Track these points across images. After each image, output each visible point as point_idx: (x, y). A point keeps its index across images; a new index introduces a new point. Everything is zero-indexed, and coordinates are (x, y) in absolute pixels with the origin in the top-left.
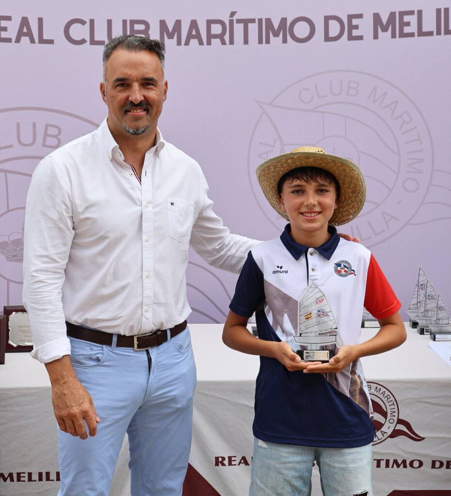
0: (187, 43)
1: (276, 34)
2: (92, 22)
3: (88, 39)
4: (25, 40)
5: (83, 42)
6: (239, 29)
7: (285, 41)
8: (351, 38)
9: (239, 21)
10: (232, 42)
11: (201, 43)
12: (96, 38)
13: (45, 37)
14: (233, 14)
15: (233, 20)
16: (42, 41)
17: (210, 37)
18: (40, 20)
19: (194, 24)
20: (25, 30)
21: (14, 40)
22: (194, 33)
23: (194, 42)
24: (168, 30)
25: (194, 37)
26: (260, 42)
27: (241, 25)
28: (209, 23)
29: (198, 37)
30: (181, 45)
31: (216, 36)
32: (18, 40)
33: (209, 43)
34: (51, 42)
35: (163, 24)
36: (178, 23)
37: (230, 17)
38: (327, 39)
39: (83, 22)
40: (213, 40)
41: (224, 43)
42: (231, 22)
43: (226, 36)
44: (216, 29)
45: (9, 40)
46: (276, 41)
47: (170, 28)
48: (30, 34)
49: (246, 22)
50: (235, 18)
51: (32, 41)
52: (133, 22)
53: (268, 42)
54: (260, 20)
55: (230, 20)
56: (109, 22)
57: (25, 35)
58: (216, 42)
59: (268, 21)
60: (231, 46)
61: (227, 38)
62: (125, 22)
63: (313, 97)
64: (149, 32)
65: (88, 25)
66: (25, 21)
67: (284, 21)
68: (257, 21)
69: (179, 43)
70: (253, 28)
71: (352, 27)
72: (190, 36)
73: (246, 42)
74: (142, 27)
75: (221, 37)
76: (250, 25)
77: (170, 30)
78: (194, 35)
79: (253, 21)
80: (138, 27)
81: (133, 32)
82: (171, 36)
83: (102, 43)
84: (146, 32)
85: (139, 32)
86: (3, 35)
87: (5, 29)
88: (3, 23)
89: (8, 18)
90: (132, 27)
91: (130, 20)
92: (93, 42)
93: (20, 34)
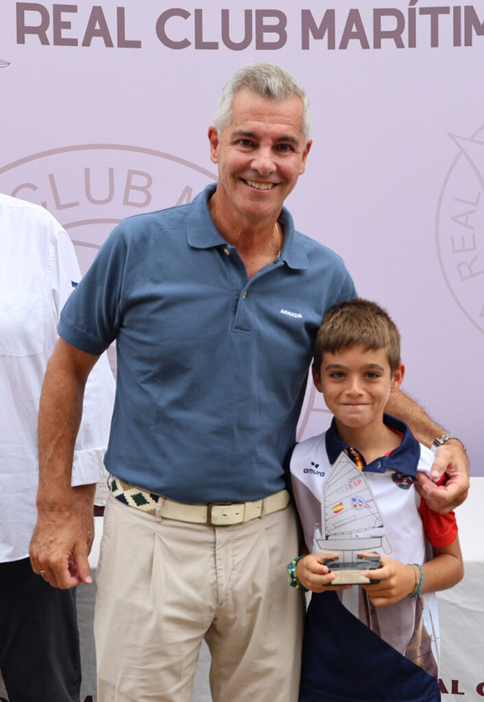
0: (344, 45)
1: (482, 31)
2: (199, 13)
3: (192, 40)
4: (98, 41)
5: (185, 44)
6: (423, 22)
9: (424, 11)
10: (412, 44)
11: (365, 45)
12: (206, 38)
13: (128, 38)
15: (415, 9)
16: (123, 43)
17: (379, 35)
18: (121, 12)
19: (354, 16)
20: (97, 27)
21: (80, 42)
22: (354, 29)
23: (354, 43)
24: (315, 25)
25: (354, 36)
26: (457, 43)
27: (428, 17)
28: (378, 13)
29: (361, 35)
30: (334, 48)
31: (388, 35)
32: (87, 43)
33: (377, 45)
34: (137, 44)
35: (307, 15)
36: (330, 15)
37: (410, 5)
39: (185, 14)
40: (383, 41)
41: (400, 45)
42: (412, 13)
43: (404, 35)
44: (389, 23)
45: (73, 42)
47: (318, 21)
48: (104, 33)
49: (434, 12)
50: (417, 6)
51: (109, 43)
52: (261, 14)
53: (469, 43)
54: (457, 9)
55: (409, 9)
56: (225, 13)
57: (97, 34)
58: (388, 43)
59: (470, 10)
60: (412, 49)
61: (405, 36)
62: (248, 13)
64: (287, 29)
65: (192, 18)
66: (97, 13)
68: (452, 10)
69: (331, 46)
70: (446, 22)
72: (348, 35)
73: (435, 43)
74: (274, 21)
75: (395, 35)
76: (441, 16)
77: (318, 25)
78: (354, 33)
79: (445, 10)
80: (268, 21)
81: (262, 29)
82: (318, 36)
83: (214, 46)
84: (280, 29)
85: (271, 29)
86: (65, 34)
87: (67, 25)
88: (65, 17)
89: (73, 9)
90: (259, 21)
91: (257, 11)
92: (201, 45)
93: (90, 33)
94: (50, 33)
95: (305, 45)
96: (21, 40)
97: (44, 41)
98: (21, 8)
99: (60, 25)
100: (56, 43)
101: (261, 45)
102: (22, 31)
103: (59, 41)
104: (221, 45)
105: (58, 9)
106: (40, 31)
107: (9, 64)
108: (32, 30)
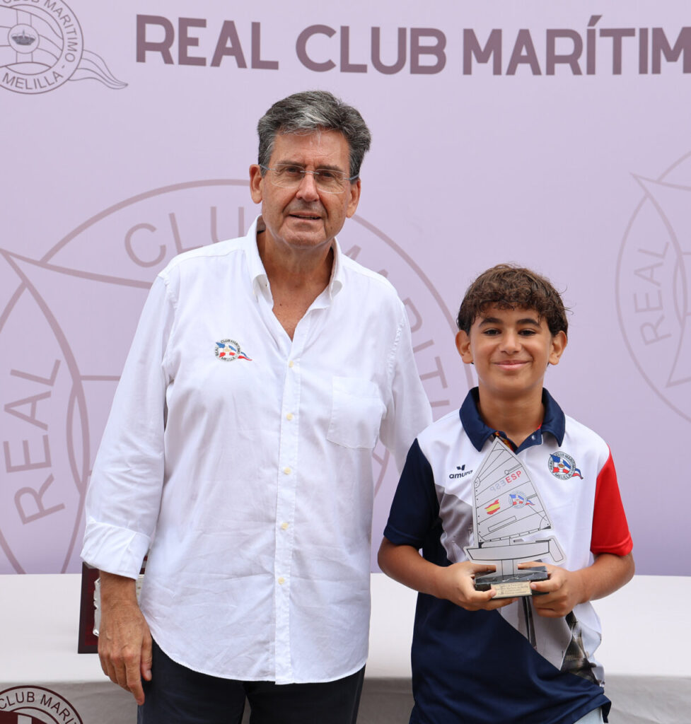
0: (511, 71)
1: (672, 57)
2: (345, 31)
3: (337, 60)
4: (229, 61)
5: (328, 66)
6: (604, 46)
7: (687, 69)
9: (605, 33)
10: (591, 70)
11: (536, 71)
12: (353, 60)
13: (264, 57)
14: (594, 19)
15: (594, 31)
16: (258, 64)
17: (553, 59)
18: (256, 27)
19: (524, 38)
20: (229, 44)
21: (209, 61)
22: (524, 52)
23: (524, 69)
24: (479, 47)
25: (524, 60)
26: (643, 70)
27: (610, 40)
28: (552, 35)
29: (532, 59)
30: (500, 73)
31: (563, 59)
32: (216, 62)
33: (550, 71)
34: (273, 65)
35: (469, 36)
36: (496, 36)
37: (589, 25)
39: (329, 32)
40: (558, 67)
41: (576, 71)
42: (591, 34)
43: (581, 59)
44: (564, 46)
45: (200, 62)
46: (672, 69)
47: (483, 43)
48: (237, 52)
49: (617, 35)
50: (598, 27)
51: (241, 64)
52: (417, 33)
53: (657, 70)
54: (644, 32)
55: (588, 30)
56: (376, 32)
57: (229, 52)
58: (563, 69)
59: (659, 33)
60: (591, 76)
61: (582, 62)
62: (402, 32)
64: (446, 51)
65: (337, 37)
66: (229, 29)
67: (686, 32)
68: (637, 33)
69: (497, 71)
70: (630, 46)
72: (516, 59)
73: (617, 69)
74: (431, 41)
75: (572, 60)
76: (625, 40)
77: (482, 47)
78: (524, 57)
79: (630, 32)
80: (425, 41)
81: (418, 50)
82: (482, 58)
83: (362, 69)
84: (439, 51)
85: (427, 50)
86: (192, 52)
87: (195, 42)
88: (192, 32)
89: (201, 23)
90: (414, 41)
91: (413, 30)
92: (347, 67)
93: (221, 51)
94: (174, 50)
95: (467, 70)
96: (141, 58)
97: (168, 60)
98: (142, 21)
99: (186, 42)
100: (180, 62)
101: (416, 69)
102: (143, 47)
103: (185, 60)
104: (371, 67)
105: (185, 23)
106: (163, 48)
107: (127, 85)
108: (154, 47)
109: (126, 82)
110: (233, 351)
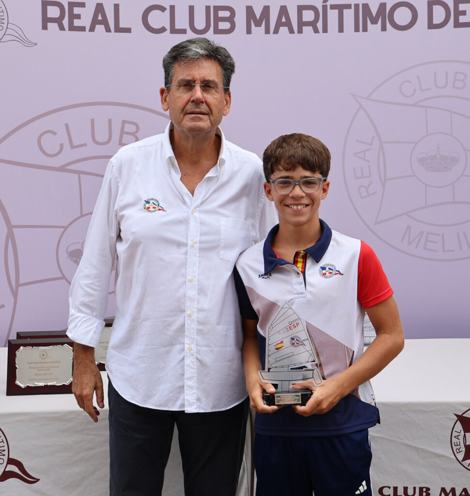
0: (276, 31)
1: (374, 21)
2: (172, 8)
3: (168, 27)
4: (100, 28)
5: (163, 30)
6: (333, 15)
7: (384, 28)
8: (457, 25)
9: (333, 7)
10: (325, 30)
11: (291, 31)
12: (177, 27)
13: (122, 25)
15: (327, 5)
16: (118, 29)
17: (301, 24)
18: (117, 7)
19: (283, 10)
20: (100, 18)
21: (88, 28)
22: (284, 20)
23: (284, 30)
24: (256, 17)
25: (284, 25)
26: (357, 29)
27: (336, 11)
28: (301, 9)
29: (288, 24)
30: (269, 33)
31: (308, 24)
32: (92, 29)
33: (300, 31)
34: (128, 30)
35: (250, 10)
36: (266, 9)
37: (323, 3)
38: (431, 26)
39: (163, 9)
40: (305, 28)
41: (316, 31)
42: (325, 8)
43: (320, 23)
44: (308, 16)
45: (82, 29)
46: (374, 29)
47: (258, 15)
48: (105, 22)
49: (341, 8)
50: (328, 4)
51: (108, 30)
52: (217, 9)
53: (365, 29)
54: (357, 6)
55: (323, 5)
56: (191, 8)
57: (100, 23)
58: (308, 30)
59: (366, 7)
60: (325, 34)
61: (320, 25)
62: (208, 8)
63: (415, 90)
64: (235, 19)
65: (168, 12)
66: (100, 8)
67: (383, 6)
68: (353, 7)
69: (267, 31)
70: (349, 14)
71: (459, 13)
72: (279, 24)
73: (341, 30)
74: (227, 14)
75: (313, 24)
76: (345, 11)
77: (258, 17)
78: (283, 22)
79: (348, 6)
80: (222, 14)
81: (218, 19)
82: (258, 24)
83: (183, 31)
84: (231, 20)
85: (224, 19)
86: (77, 23)
87: (78, 17)
88: (77, 10)
89: (82, 5)
90: (216, 14)
91: (214, 7)
92: (174, 31)
93: (95, 23)
94: (66, 22)
95: (249, 31)
96: (45, 27)
97: (62, 28)
98: (45, 4)
99: (73, 17)
100: (70, 30)
101: (217, 31)
102: (46, 21)
103: (72, 28)
104: (189, 31)
105: (72, 5)
106: (59, 21)
107: (36, 44)
108: (53, 20)
109: (36, 43)
110: (155, 206)
